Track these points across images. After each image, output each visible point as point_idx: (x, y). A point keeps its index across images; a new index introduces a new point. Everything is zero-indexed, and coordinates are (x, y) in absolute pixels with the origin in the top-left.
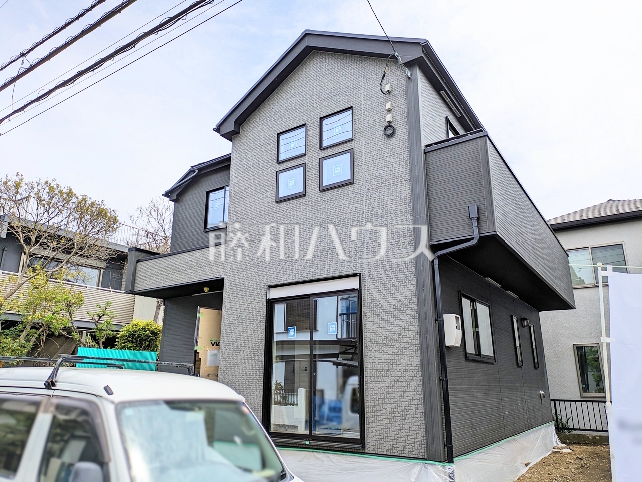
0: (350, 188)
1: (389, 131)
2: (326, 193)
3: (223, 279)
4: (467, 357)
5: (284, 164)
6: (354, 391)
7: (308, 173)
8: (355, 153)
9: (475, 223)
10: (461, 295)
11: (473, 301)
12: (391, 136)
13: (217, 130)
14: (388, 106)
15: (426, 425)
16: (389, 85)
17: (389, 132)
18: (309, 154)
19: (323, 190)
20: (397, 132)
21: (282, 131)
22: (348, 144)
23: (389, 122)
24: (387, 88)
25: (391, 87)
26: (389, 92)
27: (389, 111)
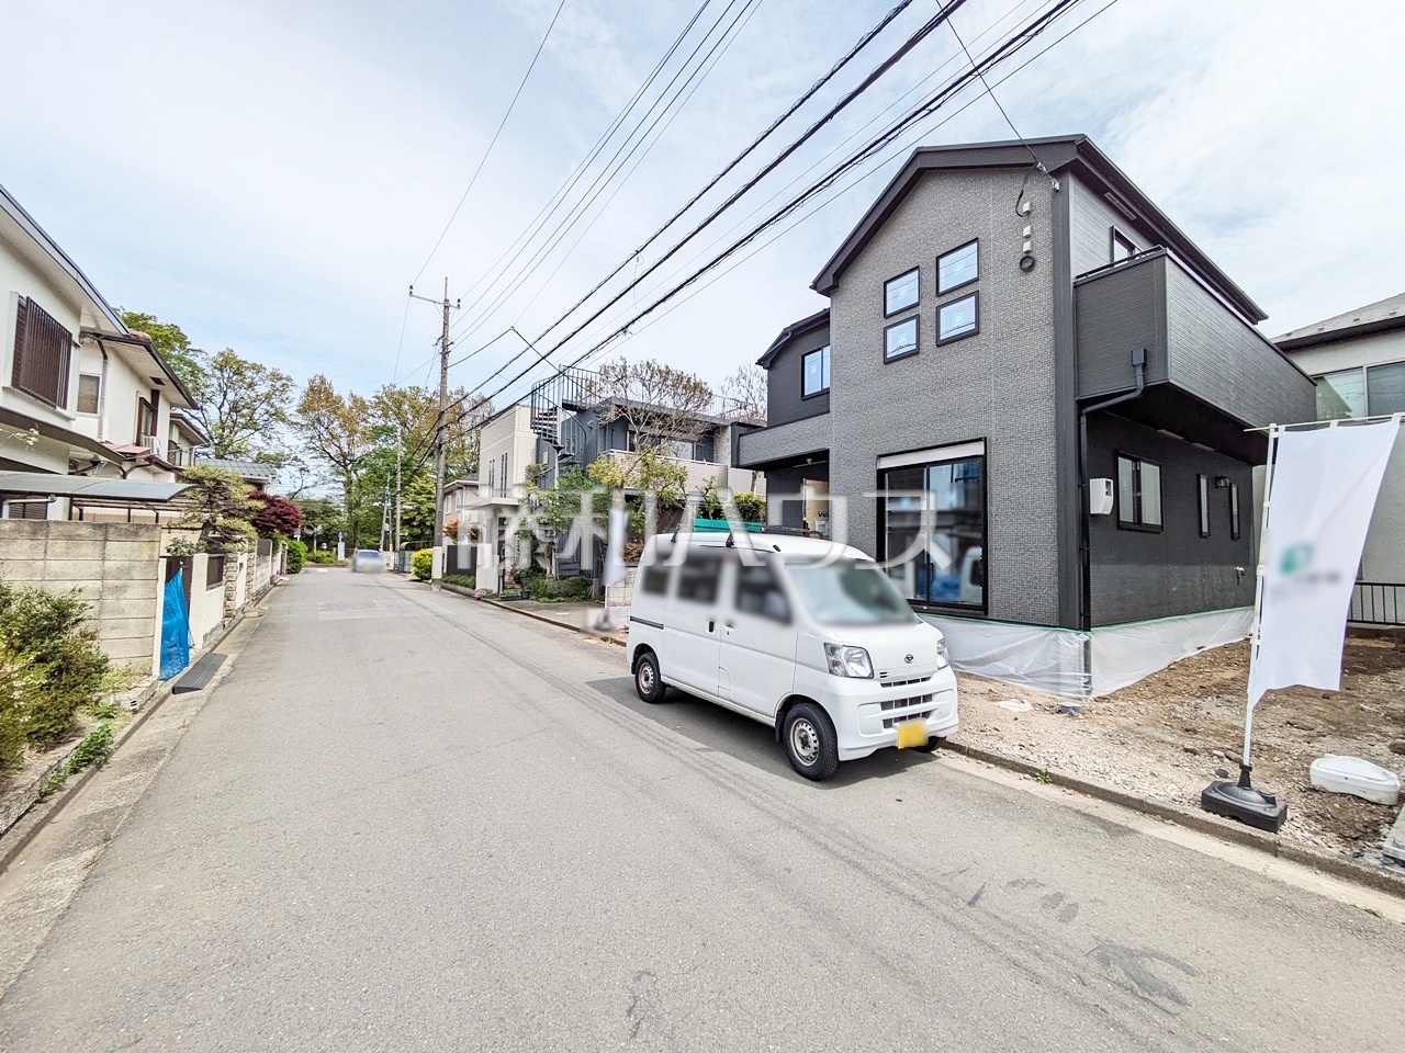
0: (974, 340)
1: (1027, 263)
2: (944, 348)
3: (828, 450)
4: (1120, 526)
5: (892, 318)
6: (975, 564)
7: (922, 326)
8: (981, 296)
9: (1139, 371)
10: (1116, 455)
11: (1136, 461)
12: (1030, 269)
13: (814, 287)
14: (1027, 231)
15: (1060, 594)
16: (1028, 203)
17: (1027, 265)
18: (922, 304)
19: (940, 344)
20: (1038, 264)
21: (888, 278)
22: (973, 286)
23: (1027, 252)
24: (1026, 207)
25: (1031, 205)
26: (1028, 213)
27: (1028, 237)
